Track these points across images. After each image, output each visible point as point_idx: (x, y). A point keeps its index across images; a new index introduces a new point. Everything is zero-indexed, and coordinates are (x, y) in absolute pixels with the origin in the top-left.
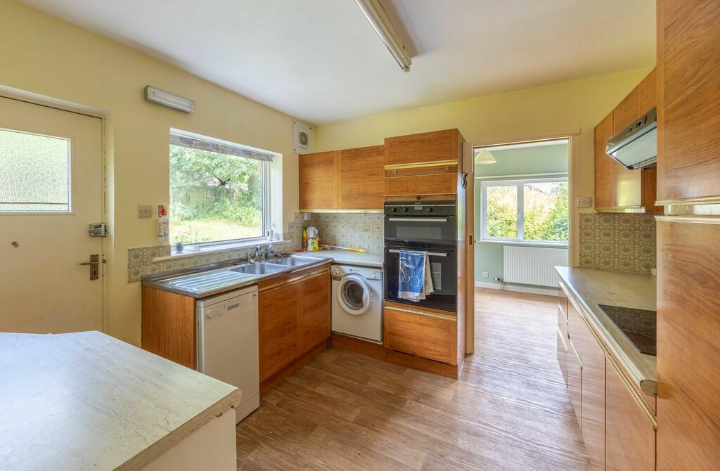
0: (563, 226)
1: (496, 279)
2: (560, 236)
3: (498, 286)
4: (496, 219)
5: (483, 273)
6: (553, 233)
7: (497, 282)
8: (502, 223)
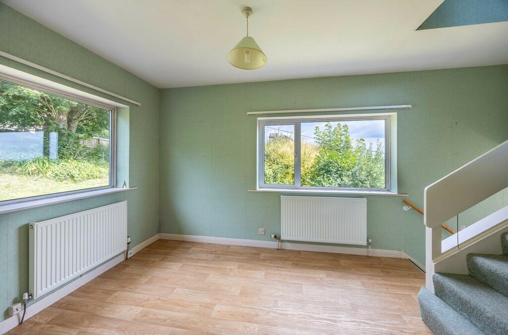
0: (325, 169)
1: (273, 236)
2: (323, 178)
3: (274, 245)
4: (277, 164)
5: (260, 229)
6: (318, 176)
7: (275, 239)
8: (282, 167)
